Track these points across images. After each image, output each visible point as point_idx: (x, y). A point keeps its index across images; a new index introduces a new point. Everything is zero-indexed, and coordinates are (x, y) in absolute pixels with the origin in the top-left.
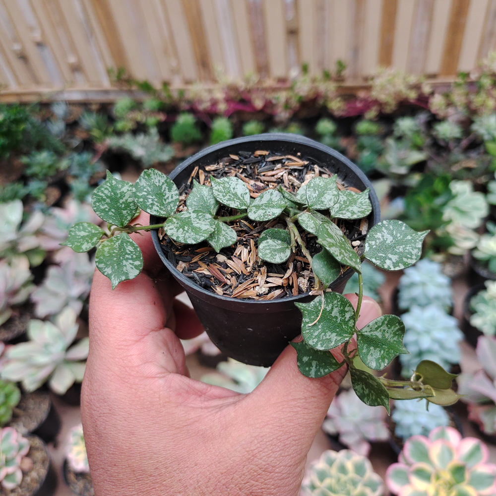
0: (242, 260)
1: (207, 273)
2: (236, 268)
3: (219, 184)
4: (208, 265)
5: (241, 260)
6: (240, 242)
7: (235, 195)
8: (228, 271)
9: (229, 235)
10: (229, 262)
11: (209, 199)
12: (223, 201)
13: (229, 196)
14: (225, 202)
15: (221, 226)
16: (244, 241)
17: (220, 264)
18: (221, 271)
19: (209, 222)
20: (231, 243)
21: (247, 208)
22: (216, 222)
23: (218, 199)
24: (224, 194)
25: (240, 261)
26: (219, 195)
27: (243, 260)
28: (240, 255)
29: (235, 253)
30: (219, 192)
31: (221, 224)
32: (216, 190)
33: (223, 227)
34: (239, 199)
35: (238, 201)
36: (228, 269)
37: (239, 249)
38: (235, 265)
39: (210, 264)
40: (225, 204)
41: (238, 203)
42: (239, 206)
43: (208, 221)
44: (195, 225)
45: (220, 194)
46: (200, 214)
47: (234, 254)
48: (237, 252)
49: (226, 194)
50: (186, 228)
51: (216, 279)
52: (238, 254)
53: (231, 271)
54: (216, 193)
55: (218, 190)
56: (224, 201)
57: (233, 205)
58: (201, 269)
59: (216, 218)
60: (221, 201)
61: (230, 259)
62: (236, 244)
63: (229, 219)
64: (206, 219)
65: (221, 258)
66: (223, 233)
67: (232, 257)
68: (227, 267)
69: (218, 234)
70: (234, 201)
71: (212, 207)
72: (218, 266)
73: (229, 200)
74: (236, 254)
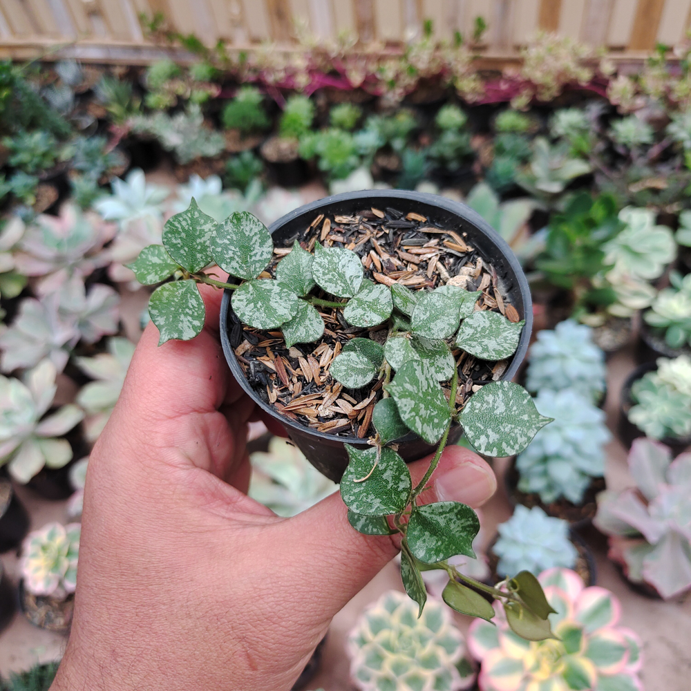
0: (321, 362)
1: (270, 365)
2: (308, 372)
3: (325, 254)
4: (276, 357)
5: (319, 362)
6: (326, 339)
7: (342, 276)
8: (297, 372)
9: (314, 327)
10: (303, 362)
11: (306, 271)
12: (319, 280)
13: (332, 275)
14: (322, 284)
15: (309, 312)
16: (334, 339)
17: (291, 360)
18: (287, 371)
19: (291, 305)
20: (311, 339)
21: (351, 297)
22: (304, 304)
23: (314, 276)
24: (326, 271)
25: (316, 363)
26: (318, 271)
27: (321, 364)
28: (321, 355)
29: (315, 351)
30: (320, 266)
31: (311, 307)
32: (317, 263)
33: (311, 312)
34: (345, 282)
35: (343, 285)
36: (298, 369)
37: (322, 348)
38: (308, 368)
39: (278, 356)
40: (321, 286)
41: (341, 288)
42: (340, 293)
43: (291, 303)
44: (273, 304)
45: (320, 270)
46: (285, 290)
47: (314, 353)
48: (318, 351)
49: (329, 271)
50: (260, 304)
51: (277, 377)
52: (319, 354)
53: (300, 373)
54: (315, 267)
55: (320, 264)
56: (321, 282)
57: (331, 289)
58: (268, 359)
59: (306, 298)
60: (317, 281)
61: (306, 358)
62: (319, 341)
63: (324, 303)
64: (289, 300)
65: (295, 353)
66: (307, 322)
67: (308, 356)
68: (297, 366)
69: (299, 323)
70: (337, 284)
71: (307, 283)
72: (286, 363)
73: (330, 281)
74: (316, 353)
